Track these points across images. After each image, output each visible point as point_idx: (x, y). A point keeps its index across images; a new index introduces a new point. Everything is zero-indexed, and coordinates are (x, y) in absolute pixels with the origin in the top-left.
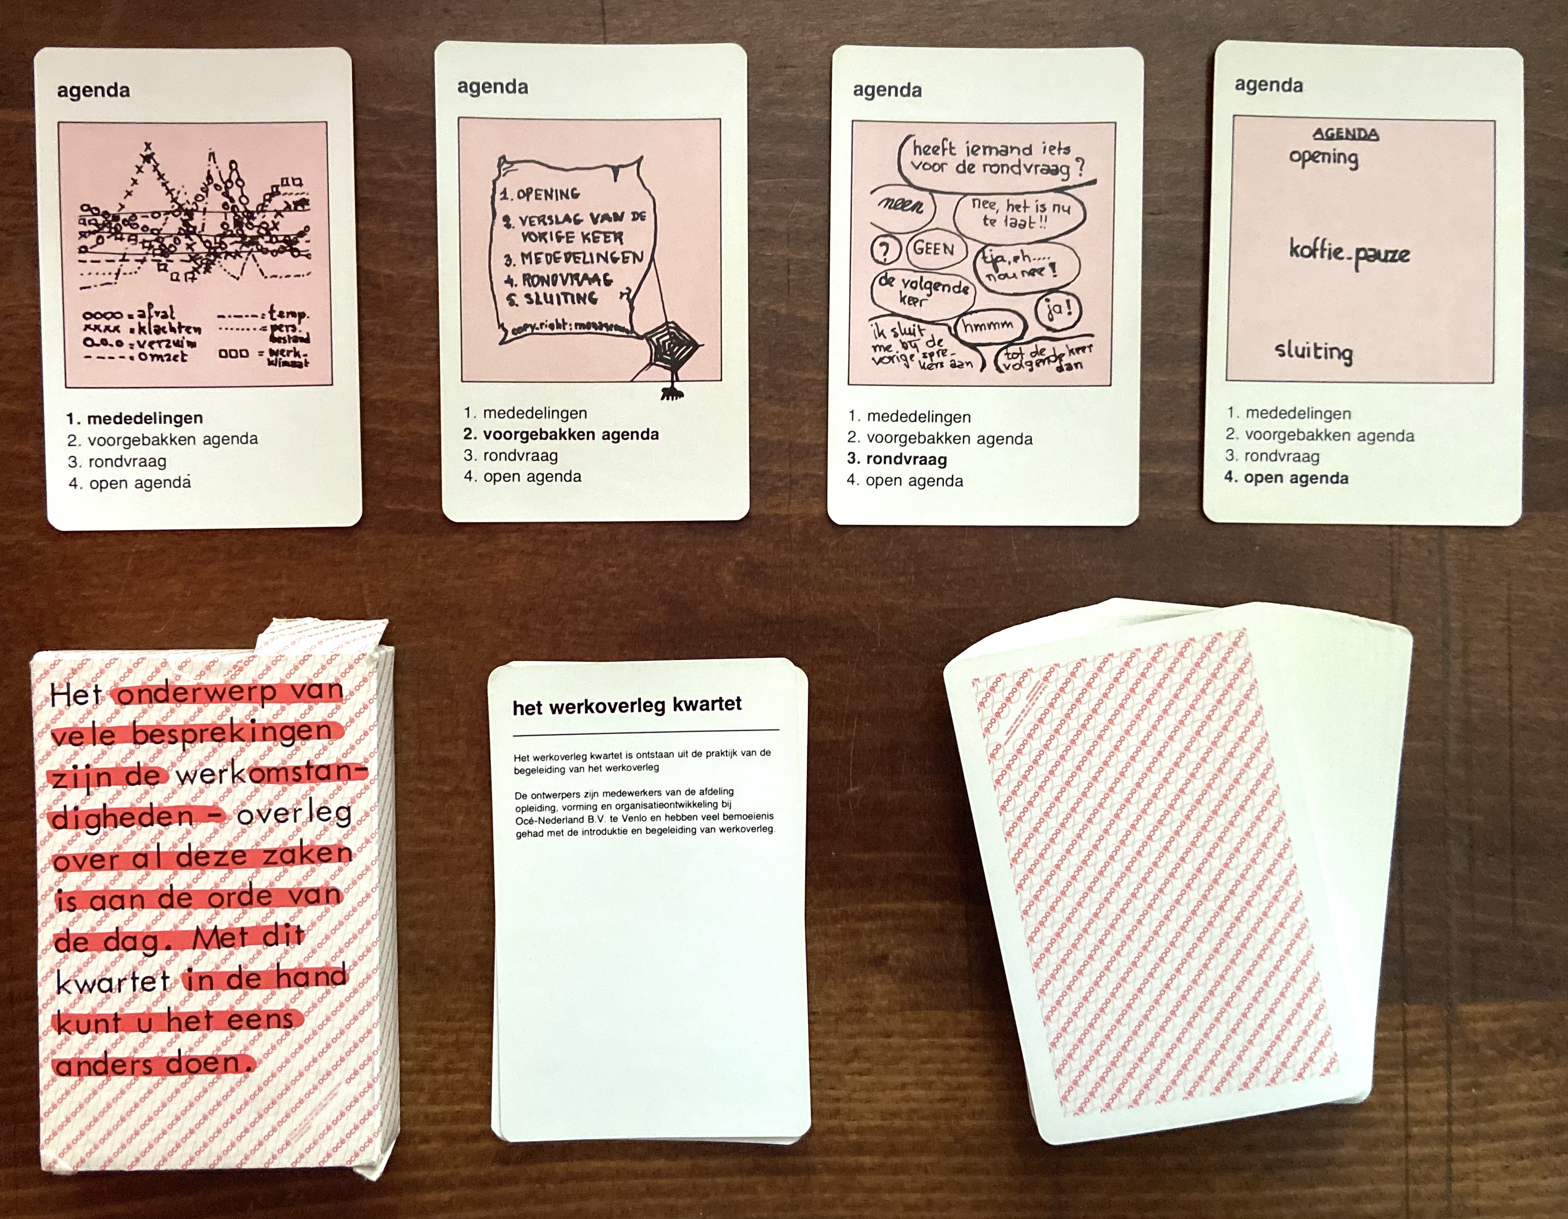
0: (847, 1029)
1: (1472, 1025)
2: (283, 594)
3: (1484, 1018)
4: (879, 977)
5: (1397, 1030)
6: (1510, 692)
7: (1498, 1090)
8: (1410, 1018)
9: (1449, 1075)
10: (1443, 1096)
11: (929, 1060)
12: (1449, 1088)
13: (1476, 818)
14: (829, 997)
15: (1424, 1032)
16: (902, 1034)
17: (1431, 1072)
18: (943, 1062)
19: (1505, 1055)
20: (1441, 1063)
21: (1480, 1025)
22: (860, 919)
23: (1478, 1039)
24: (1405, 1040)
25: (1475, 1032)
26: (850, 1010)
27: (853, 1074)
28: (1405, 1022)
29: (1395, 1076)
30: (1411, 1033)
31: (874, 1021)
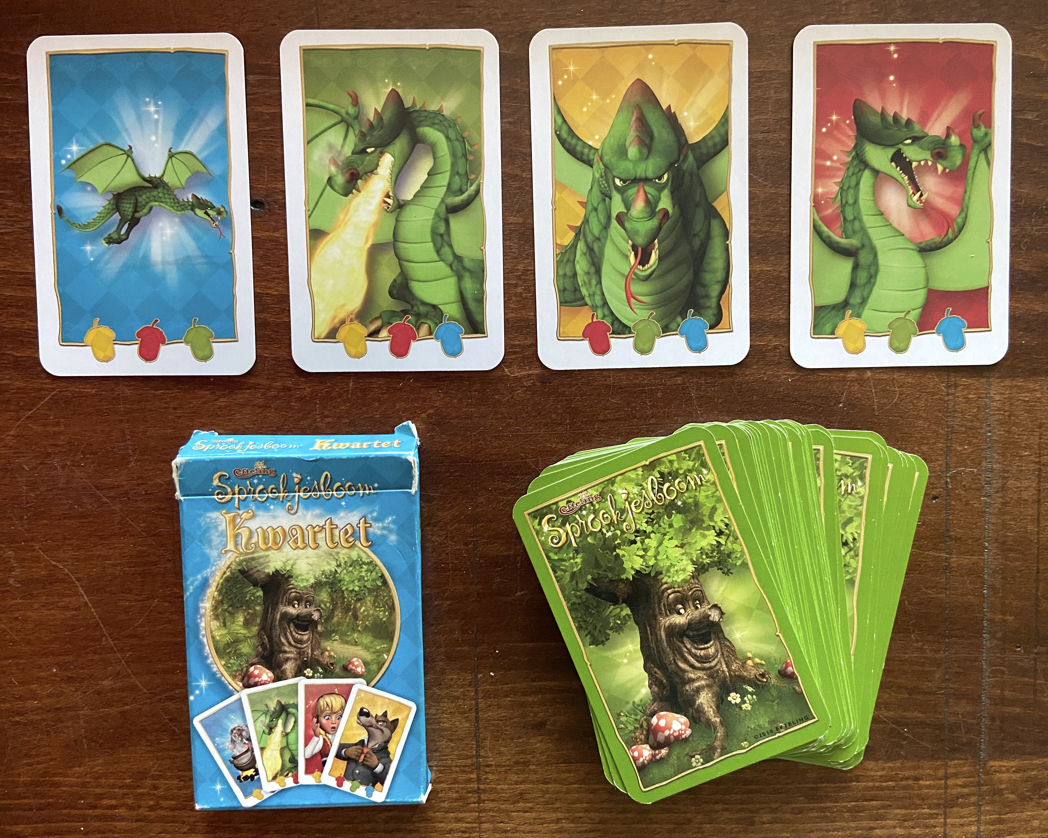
0: (514, 778)
1: (998, 775)
2: (62, 438)
3: (1007, 771)
4: (540, 738)
5: (940, 779)
6: (1038, 519)
7: (1016, 825)
8: (951, 771)
9: (979, 813)
10: (974, 828)
11: (579, 801)
12: (978, 821)
13: (1009, 618)
14: (500, 753)
15: (960, 781)
16: (555, 781)
17: (965, 811)
18: (587, 803)
19: (1024, 799)
20: (973, 804)
21: (1005, 776)
22: (524, 694)
23: (1003, 786)
24: (946, 787)
25: (1001, 782)
26: (517, 763)
27: (519, 811)
28: (946, 773)
29: (935, 814)
30: (950, 782)
31: (535, 772)
